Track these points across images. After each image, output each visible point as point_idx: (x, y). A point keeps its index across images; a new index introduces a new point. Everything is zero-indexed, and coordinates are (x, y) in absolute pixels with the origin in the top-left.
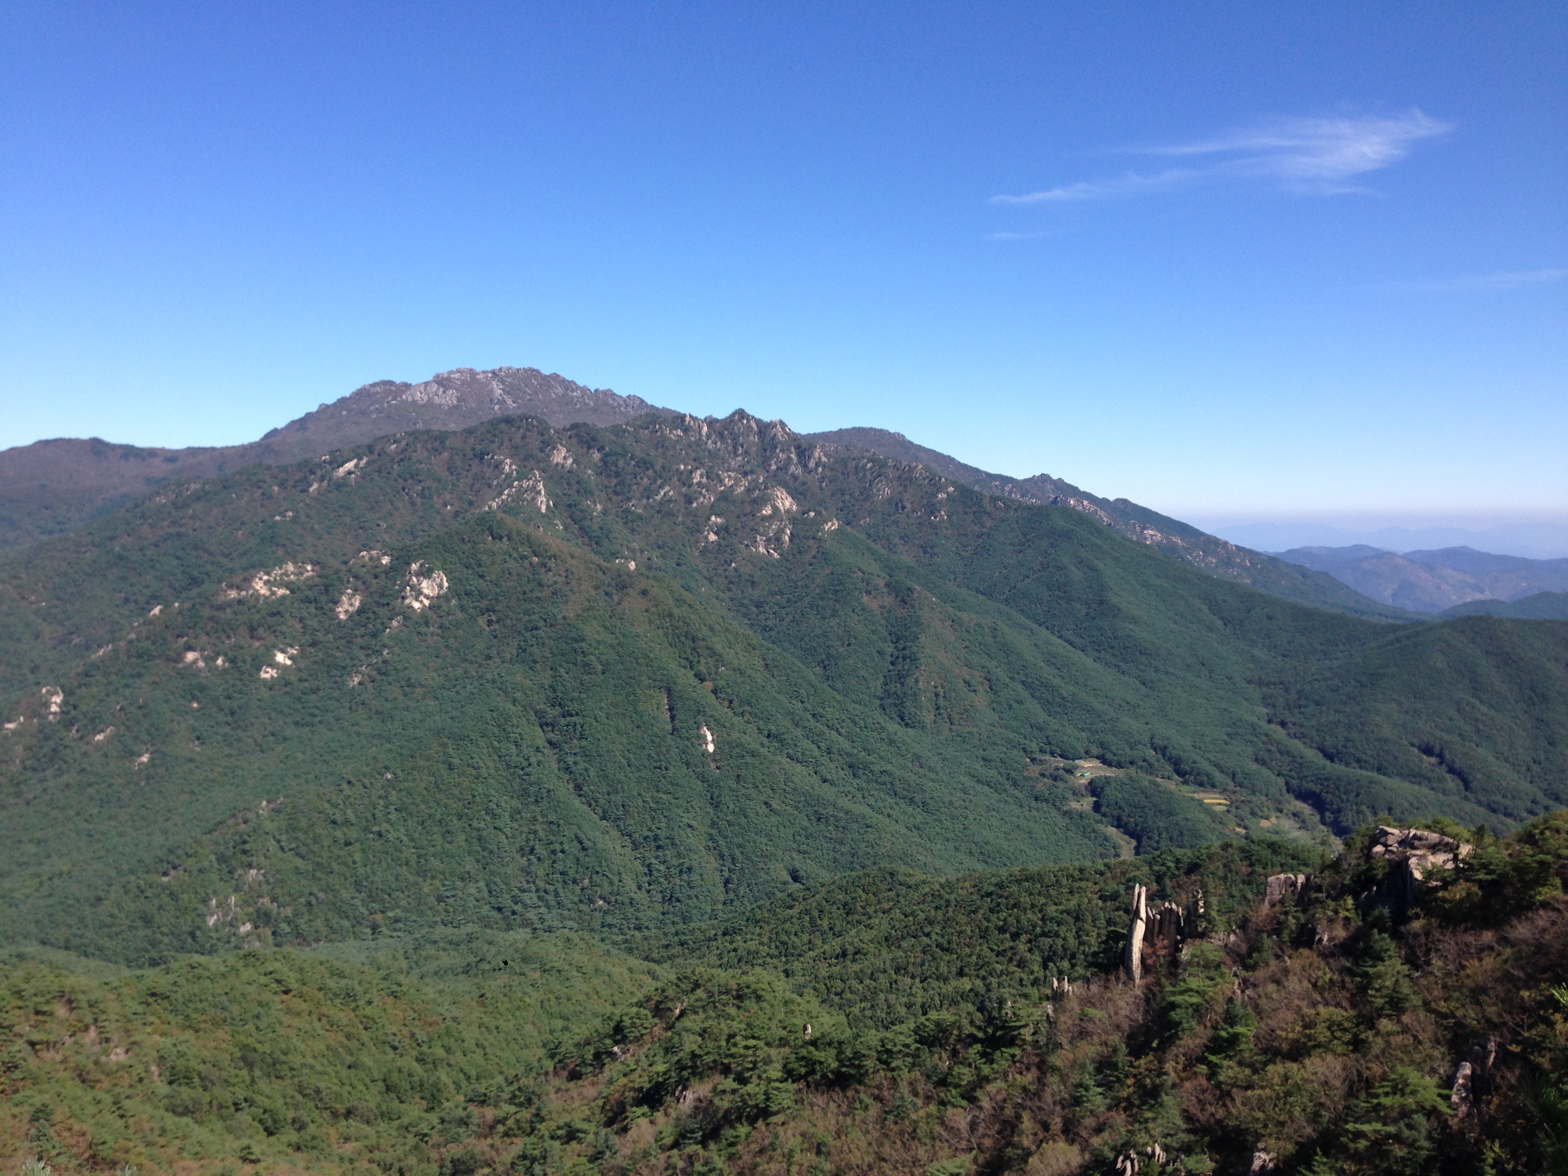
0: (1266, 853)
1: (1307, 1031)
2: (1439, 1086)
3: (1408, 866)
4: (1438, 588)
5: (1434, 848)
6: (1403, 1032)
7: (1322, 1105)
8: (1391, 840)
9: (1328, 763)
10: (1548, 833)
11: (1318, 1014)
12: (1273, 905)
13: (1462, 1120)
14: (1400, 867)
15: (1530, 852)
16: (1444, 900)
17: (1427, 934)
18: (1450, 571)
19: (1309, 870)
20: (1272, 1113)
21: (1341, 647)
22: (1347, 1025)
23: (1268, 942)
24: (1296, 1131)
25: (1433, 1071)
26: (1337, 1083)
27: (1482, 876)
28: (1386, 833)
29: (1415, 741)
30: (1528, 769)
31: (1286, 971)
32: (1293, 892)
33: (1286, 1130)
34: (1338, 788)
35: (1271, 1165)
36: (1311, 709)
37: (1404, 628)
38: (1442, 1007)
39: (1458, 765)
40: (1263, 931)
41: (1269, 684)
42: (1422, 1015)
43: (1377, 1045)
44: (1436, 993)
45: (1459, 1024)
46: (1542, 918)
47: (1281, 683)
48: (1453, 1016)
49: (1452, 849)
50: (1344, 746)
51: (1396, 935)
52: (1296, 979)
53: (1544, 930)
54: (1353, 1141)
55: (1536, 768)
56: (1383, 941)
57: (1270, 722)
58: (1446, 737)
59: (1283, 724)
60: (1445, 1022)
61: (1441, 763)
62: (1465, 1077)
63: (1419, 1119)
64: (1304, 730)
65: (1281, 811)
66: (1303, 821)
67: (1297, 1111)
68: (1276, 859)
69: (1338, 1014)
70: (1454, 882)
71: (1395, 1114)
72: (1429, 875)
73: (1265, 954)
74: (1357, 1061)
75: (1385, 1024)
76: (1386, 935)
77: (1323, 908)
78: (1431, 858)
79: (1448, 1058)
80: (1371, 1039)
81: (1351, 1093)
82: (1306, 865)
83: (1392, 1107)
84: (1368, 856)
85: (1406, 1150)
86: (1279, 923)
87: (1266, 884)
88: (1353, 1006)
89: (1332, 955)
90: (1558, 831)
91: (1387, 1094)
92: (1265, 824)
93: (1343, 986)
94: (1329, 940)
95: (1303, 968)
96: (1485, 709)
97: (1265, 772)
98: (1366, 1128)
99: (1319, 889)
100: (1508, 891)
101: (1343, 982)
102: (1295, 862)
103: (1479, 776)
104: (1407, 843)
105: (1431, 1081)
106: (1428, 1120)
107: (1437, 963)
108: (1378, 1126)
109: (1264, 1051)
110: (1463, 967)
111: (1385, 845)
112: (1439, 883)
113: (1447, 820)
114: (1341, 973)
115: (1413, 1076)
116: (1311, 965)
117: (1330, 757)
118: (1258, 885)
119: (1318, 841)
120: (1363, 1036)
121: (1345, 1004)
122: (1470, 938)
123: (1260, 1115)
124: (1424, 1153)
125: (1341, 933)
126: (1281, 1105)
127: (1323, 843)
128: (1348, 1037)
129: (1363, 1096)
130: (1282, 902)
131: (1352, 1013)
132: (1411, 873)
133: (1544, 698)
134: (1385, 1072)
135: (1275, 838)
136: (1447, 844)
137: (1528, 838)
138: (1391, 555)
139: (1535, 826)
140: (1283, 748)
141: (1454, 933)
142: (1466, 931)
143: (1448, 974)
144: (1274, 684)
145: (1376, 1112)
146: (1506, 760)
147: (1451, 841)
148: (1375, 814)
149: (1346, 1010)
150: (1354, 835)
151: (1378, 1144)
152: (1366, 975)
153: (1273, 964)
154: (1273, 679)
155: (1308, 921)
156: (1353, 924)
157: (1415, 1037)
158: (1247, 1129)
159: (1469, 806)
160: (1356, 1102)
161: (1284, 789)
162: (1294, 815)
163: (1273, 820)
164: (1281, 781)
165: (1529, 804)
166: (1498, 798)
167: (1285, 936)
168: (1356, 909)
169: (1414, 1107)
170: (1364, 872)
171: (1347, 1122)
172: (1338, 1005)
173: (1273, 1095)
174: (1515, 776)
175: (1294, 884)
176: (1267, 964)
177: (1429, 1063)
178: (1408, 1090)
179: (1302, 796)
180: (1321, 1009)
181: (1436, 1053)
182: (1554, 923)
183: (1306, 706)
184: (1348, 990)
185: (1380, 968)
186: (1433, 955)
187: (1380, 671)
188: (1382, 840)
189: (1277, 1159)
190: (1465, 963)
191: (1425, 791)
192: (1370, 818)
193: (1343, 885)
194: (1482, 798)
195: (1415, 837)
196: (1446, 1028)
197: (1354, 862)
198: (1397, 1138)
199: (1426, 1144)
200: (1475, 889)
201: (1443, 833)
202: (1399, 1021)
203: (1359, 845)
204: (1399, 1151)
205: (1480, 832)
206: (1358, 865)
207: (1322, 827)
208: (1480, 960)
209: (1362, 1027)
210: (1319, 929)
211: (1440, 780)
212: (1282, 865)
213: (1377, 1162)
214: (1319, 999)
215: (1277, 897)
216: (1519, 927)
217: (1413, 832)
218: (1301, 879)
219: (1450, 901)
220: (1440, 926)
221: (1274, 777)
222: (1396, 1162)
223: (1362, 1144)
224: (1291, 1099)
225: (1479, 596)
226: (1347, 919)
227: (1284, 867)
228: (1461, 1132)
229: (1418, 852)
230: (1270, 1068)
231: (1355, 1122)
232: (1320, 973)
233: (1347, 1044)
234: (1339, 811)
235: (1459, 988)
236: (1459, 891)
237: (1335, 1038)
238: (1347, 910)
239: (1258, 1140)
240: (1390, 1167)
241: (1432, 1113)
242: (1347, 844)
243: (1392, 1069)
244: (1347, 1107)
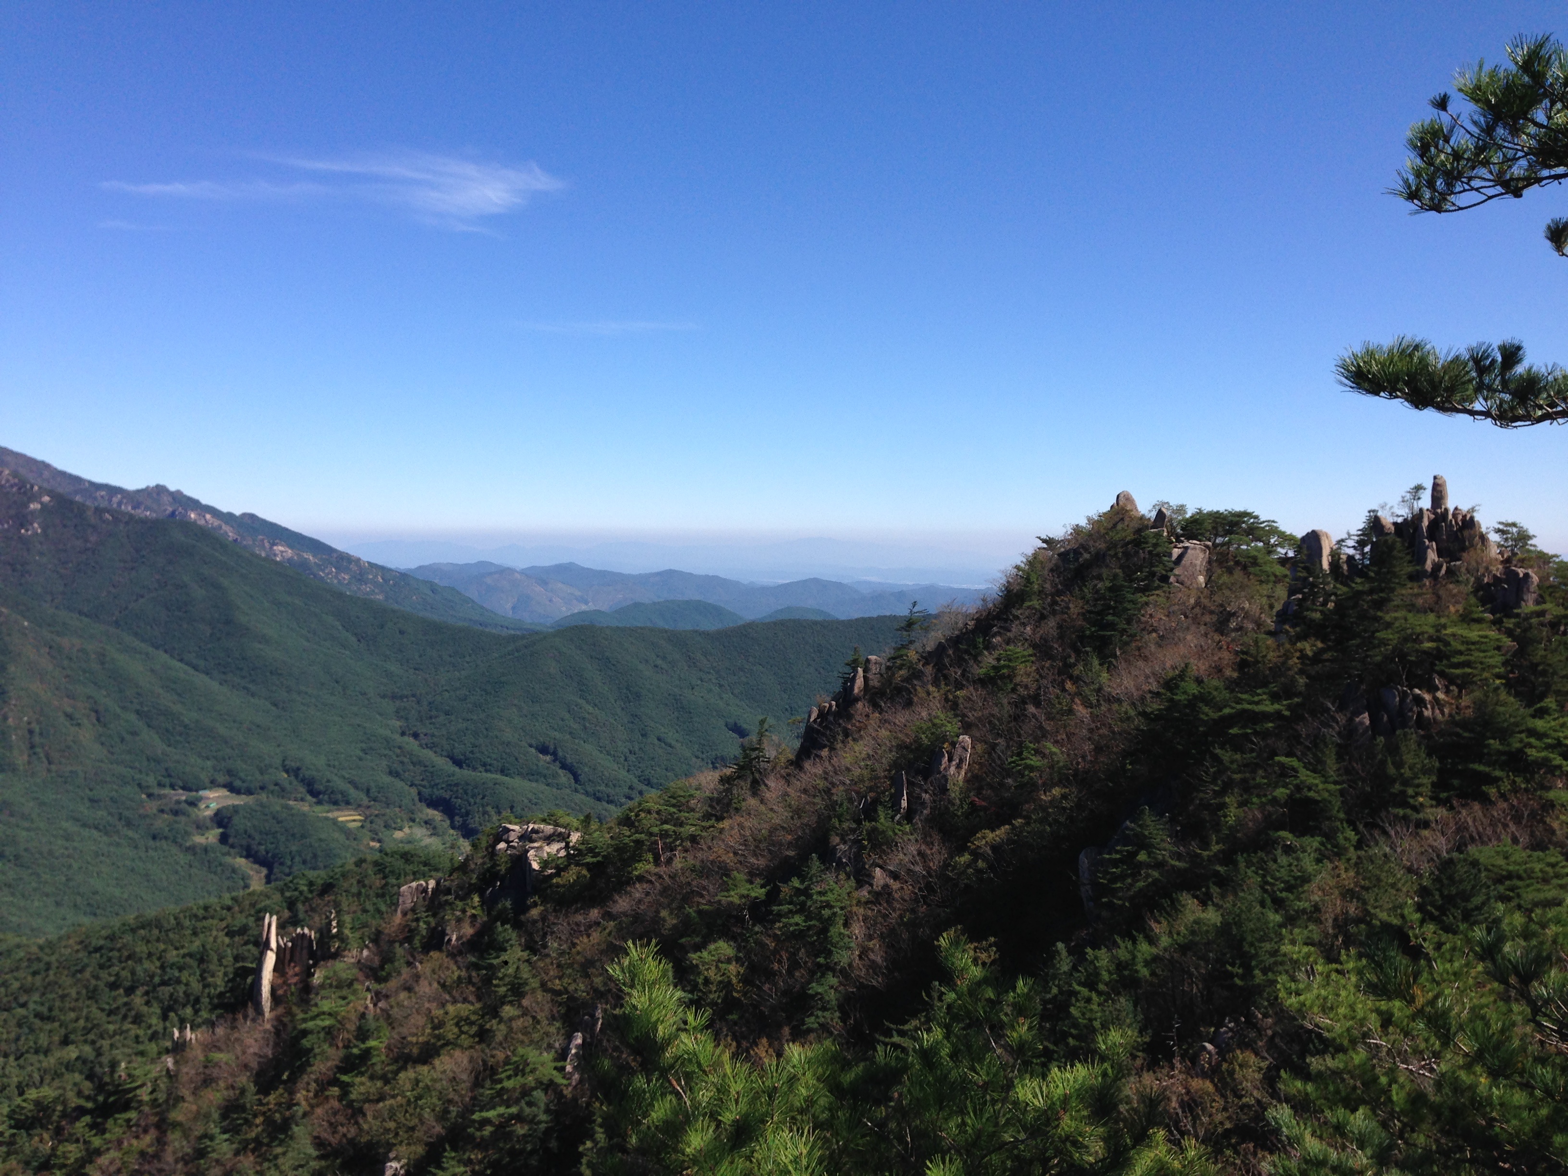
0: (399, 864)
1: (437, 1032)
2: (555, 1060)
3: (527, 858)
4: (551, 601)
5: (549, 839)
6: (524, 1015)
7: (450, 1101)
8: (513, 836)
9: (457, 769)
10: (643, 815)
11: (447, 1013)
12: (405, 914)
13: (575, 1087)
14: (521, 860)
15: (628, 833)
16: (558, 886)
17: (544, 918)
18: (560, 585)
19: (440, 875)
20: (403, 1119)
21: (468, 659)
22: (473, 1018)
23: (400, 951)
24: (426, 1133)
25: (550, 1047)
26: (464, 1077)
27: (589, 859)
28: (508, 830)
29: (534, 743)
30: (626, 760)
31: (417, 977)
32: (424, 898)
33: (417, 1134)
34: (466, 793)
35: (402, 1172)
36: (442, 718)
37: (523, 637)
38: (557, 984)
39: (569, 761)
40: (394, 942)
41: (401, 698)
42: (539, 995)
43: (500, 1031)
44: (552, 973)
45: (572, 998)
46: (638, 891)
47: (413, 696)
48: (566, 991)
49: (563, 838)
50: (472, 752)
51: (518, 925)
52: (426, 983)
53: (640, 901)
54: (480, 1129)
55: (632, 758)
56: (506, 932)
57: (403, 734)
58: (557, 735)
59: (416, 736)
60: (559, 999)
61: (554, 761)
62: (577, 1046)
63: (539, 1095)
64: (435, 739)
65: (413, 820)
66: (435, 828)
67: (427, 1114)
68: (409, 868)
69: (464, 1009)
70: (565, 868)
71: (517, 1094)
72: (545, 864)
73: (396, 964)
74: (483, 1051)
75: (508, 1011)
76: (508, 926)
77: (453, 910)
78: (547, 849)
79: (562, 1031)
80: (495, 1028)
81: (477, 1083)
82: (437, 870)
83: (514, 1089)
84: (492, 853)
85: (526, 1127)
86: (411, 931)
87: (399, 894)
88: (479, 999)
89: (460, 953)
90: (649, 812)
91: (509, 1078)
92: (398, 835)
93: (470, 981)
94: (457, 939)
95: (434, 972)
96: (590, 708)
97: (399, 784)
98: (491, 1114)
99: (448, 891)
100: (610, 870)
101: (470, 977)
102: (426, 869)
103: (586, 769)
104: (526, 837)
105: (547, 1056)
106: (546, 1094)
107: (553, 944)
108: (501, 1110)
109: (396, 1060)
110: (574, 945)
111: (508, 842)
112: (553, 871)
113: (560, 812)
114: (468, 968)
115: (533, 1055)
116: (440, 967)
117: (458, 763)
118: (391, 897)
119: (448, 845)
120: (488, 1026)
121: (472, 998)
122: (579, 918)
123: (392, 1125)
124: (543, 1126)
125: (468, 931)
126: (411, 1110)
127: (452, 847)
128: (475, 1029)
129: (488, 1083)
130: (413, 910)
131: (478, 1005)
132: (530, 864)
133: (638, 696)
134: (507, 1057)
135: (407, 847)
136: (561, 833)
137: (626, 821)
138: (509, 571)
139: (631, 810)
140: (414, 760)
141: (566, 915)
142: (577, 911)
143: (562, 954)
144: (407, 697)
145: (501, 1097)
146: (609, 754)
147: (563, 830)
148: (499, 813)
149: (473, 1004)
150: (480, 836)
151: (502, 1128)
152: (491, 967)
153: (406, 972)
154: (405, 692)
155: (438, 925)
156: (479, 920)
157: (534, 1018)
158: (378, 1142)
159: (580, 797)
160: (481, 1091)
161: (417, 798)
162: (426, 823)
163: (407, 830)
164: (414, 791)
165: (626, 790)
166: (602, 788)
167: (417, 942)
168: (482, 906)
169: (533, 1084)
170: (488, 870)
171: (473, 1113)
172: (465, 1000)
173: (404, 1101)
174: (616, 767)
175: (425, 890)
176: (399, 973)
177: (546, 1040)
178: (528, 1069)
179: (433, 803)
180: (451, 1008)
181: (552, 1030)
182: (648, 894)
183: (436, 717)
184: (474, 985)
185: (504, 957)
186: (549, 937)
187: (503, 679)
188: (505, 837)
189: (408, 1164)
190: (576, 941)
191: (543, 787)
192: (495, 818)
193: (470, 884)
194: (590, 789)
195: (534, 831)
196: (560, 1004)
197: (480, 861)
198: (519, 1118)
199: (543, 1117)
200: (585, 872)
201: (557, 825)
202: (520, 1006)
203: (484, 844)
204: (521, 1130)
205: (587, 819)
206: (484, 863)
207: (452, 831)
208: (588, 936)
209: (487, 1017)
210: (448, 931)
211: (555, 776)
212: (414, 873)
213: (501, 1145)
214: (447, 997)
215: (409, 905)
216: (620, 901)
217: (531, 826)
218: (432, 884)
219: (564, 886)
220: (555, 911)
221: (407, 787)
222: (518, 1141)
223: (488, 1130)
224: (420, 1103)
225: (584, 607)
226: (474, 916)
227: (416, 876)
228: (575, 1099)
229: (536, 845)
230: (402, 1075)
231: (481, 1111)
232: (448, 973)
233: (473, 1036)
234: (468, 813)
235: (571, 966)
236: (571, 875)
237: (462, 1032)
238: (474, 908)
239: (390, 1150)
240: (513, 1147)
241: (549, 1086)
242: (474, 846)
243: (514, 1052)
244: (473, 1098)
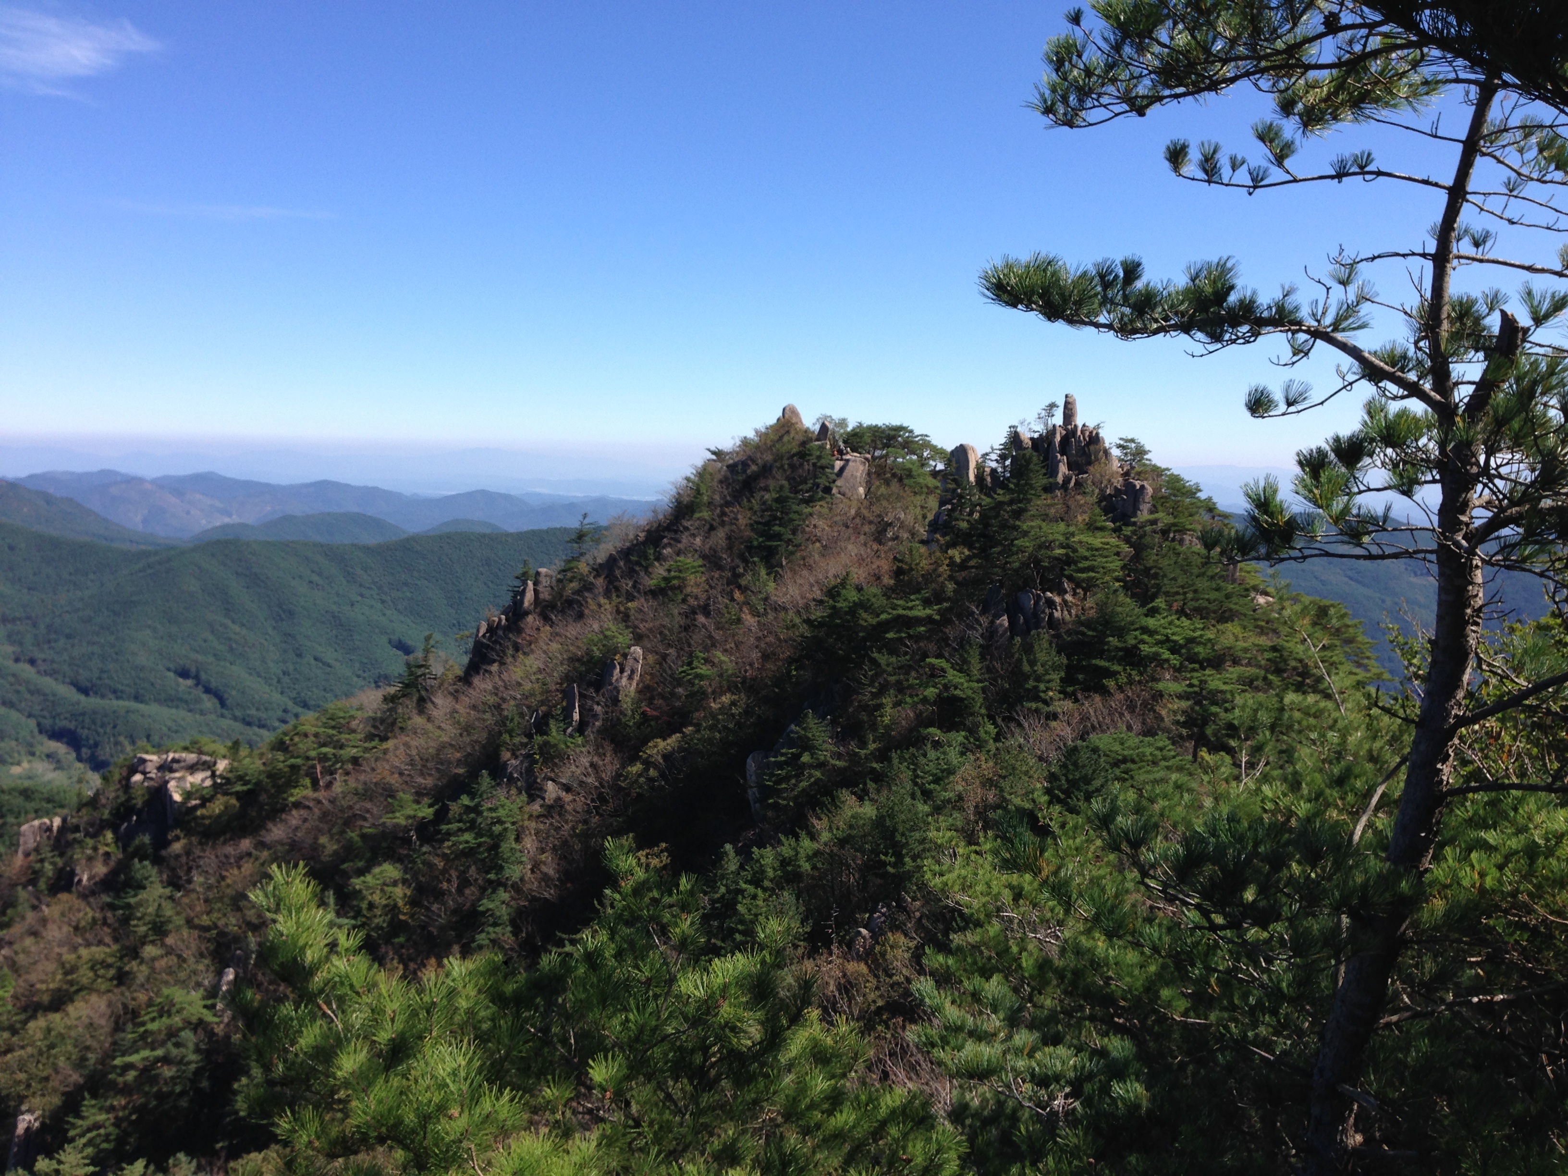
0: (19, 801)
1: (69, 977)
2: (204, 998)
3: (167, 790)
4: (188, 513)
5: (192, 768)
6: (168, 954)
7: (88, 1048)
8: (151, 768)
9: (82, 698)
10: (296, 739)
11: (79, 957)
12: (27, 855)
13: (228, 1025)
14: (160, 793)
15: (282, 758)
16: (203, 817)
17: (188, 853)
18: (198, 496)
19: (65, 811)
20: (34, 1070)
21: (91, 576)
22: (110, 960)
23: (23, 894)
24: (61, 1082)
25: (198, 985)
26: (103, 1022)
27: (239, 788)
28: (144, 761)
29: (172, 666)
30: (279, 681)
31: (44, 921)
32: (49, 838)
33: (51, 1084)
34: (94, 722)
35: (37, 1124)
36: (62, 641)
37: (156, 553)
38: (205, 920)
39: (213, 685)
40: (16, 885)
41: (14, 620)
42: (185, 932)
43: (141, 972)
44: (198, 909)
45: (222, 934)
46: (295, 818)
47: (28, 618)
48: (216, 926)
49: (209, 766)
50: (100, 678)
51: (158, 860)
52: (55, 927)
53: (297, 828)
54: (121, 1075)
55: (286, 680)
56: (144, 869)
57: (17, 660)
58: (200, 658)
59: (32, 662)
60: (208, 935)
61: (197, 685)
62: (229, 983)
63: (187, 1035)
64: (55, 666)
65: (33, 754)
66: (58, 761)
67: (62, 1062)
68: (31, 806)
69: (98, 952)
70: (211, 799)
71: (162, 1036)
72: (188, 795)
73: (20, 908)
74: (122, 994)
75: (149, 951)
76: (146, 863)
77: (82, 848)
78: (190, 779)
79: (212, 968)
80: (135, 969)
81: (118, 1027)
82: (62, 806)
83: (159, 1031)
84: (126, 785)
85: (174, 1069)
86: (35, 872)
87: (19, 834)
88: (116, 940)
89: (93, 893)
90: (306, 735)
91: (153, 1020)
92: (16, 770)
93: (105, 922)
94: (89, 879)
95: (63, 914)
96: (237, 628)
97: (14, 715)
98: (134, 1058)
99: (76, 829)
100: (263, 797)
101: (105, 919)
102: (50, 806)
103: (234, 693)
104: (165, 768)
105: (196, 996)
106: (195, 1033)
107: (198, 879)
108: (146, 1053)
109: (25, 1009)
110: (223, 878)
111: (144, 773)
112: (197, 802)
113: (204, 740)
114: (102, 909)
115: (178, 994)
116: (70, 909)
117: (84, 691)
118: (11, 837)
119: (75, 779)
120: (127, 968)
121: (107, 940)
122: (229, 849)
123: (22, 1076)
124: (193, 1067)
125: (101, 869)
126: (44, 1060)
127: (80, 781)
128: (112, 972)
129: (129, 1027)
130: (37, 850)
131: (115, 947)
132: (171, 797)
133: (291, 614)
134: (151, 999)
135: (27, 783)
136: (205, 762)
137: (280, 746)
138: (140, 480)
139: (285, 734)
140: (32, 688)
141: (213, 847)
142: (225, 843)
143: (210, 888)
144: (20, 619)
145: (145, 1040)
146: (259, 676)
147: (208, 758)
148: (133, 743)
149: (108, 946)
150: (111, 768)
151: (147, 1073)
152: (129, 906)
153: (30, 916)
154: (17, 615)
155: (66, 864)
156: (113, 858)
157: (179, 957)
158: (8, 1095)
159: (226, 723)
160: (122, 1035)
161: (36, 731)
162: (48, 756)
163: (25, 765)
164: (32, 723)
165: (280, 713)
166: (253, 712)
167: (42, 885)
168: (116, 843)
169: (180, 1025)
170: (122, 804)
171: (114, 1058)
172: (100, 943)
173: (35, 1052)
174: (267, 689)
175: (49, 829)
176: (23, 918)
177: (194, 978)
178: (174, 1010)
179: (56, 735)
180: (84, 952)
181: (201, 967)
182: (305, 820)
183: (56, 641)
184: (109, 926)
185: (143, 895)
186: (194, 872)
187: (134, 598)
188: (141, 768)
189: (43, 1116)
190: (225, 873)
191: (182, 713)
192: (129, 748)
193: (102, 820)
194: (238, 713)
195: (174, 760)
196: (209, 940)
197: (112, 795)
198: (166, 1060)
199: (193, 1057)
200: (233, 801)
201: (200, 752)
202: (163, 945)
203: (117, 777)
204: (168, 1072)
205: (235, 746)
206: (117, 797)
207: (79, 765)
208: (239, 868)
209: (126, 959)
210: (78, 870)
211: (198, 701)
212: (36, 811)
213: (147, 1089)
214: (80, 941)
215: (31, 845)
216: (275, 829)
217: (171, 756)
218: (57, 822)
219: (210, 817)
220: (200, 843)
221: (24, 719)
222: (166, 1083)
223: (131, 1075)
224: (54, 1052)
225: (227, 520)
226: (107, 855)
227: (38, 814)
228: (227, 1037)
229: (177, 775)
230: (32, 1025)
231: (123, 1055)
232: (81, 914)
233: (111, 979)
234: (96, 745)
235: (220, 899)
236: (217, 807)
237: (98, 976)
238: (107, 845)
239: (21, 1103)
240: (160, 1090)
241: (199, 1025)
242: (105, 779)
243: (157, 994)
244: (114, 1043)
